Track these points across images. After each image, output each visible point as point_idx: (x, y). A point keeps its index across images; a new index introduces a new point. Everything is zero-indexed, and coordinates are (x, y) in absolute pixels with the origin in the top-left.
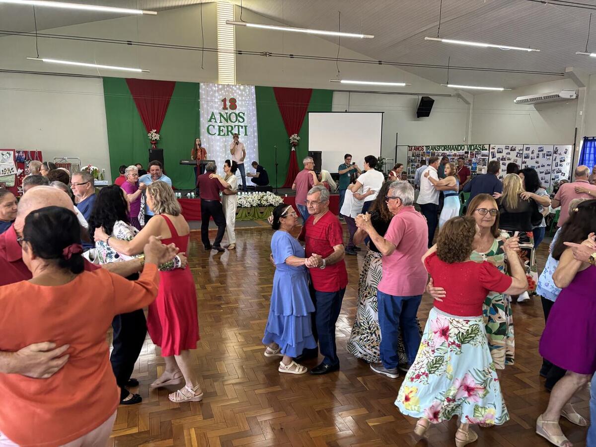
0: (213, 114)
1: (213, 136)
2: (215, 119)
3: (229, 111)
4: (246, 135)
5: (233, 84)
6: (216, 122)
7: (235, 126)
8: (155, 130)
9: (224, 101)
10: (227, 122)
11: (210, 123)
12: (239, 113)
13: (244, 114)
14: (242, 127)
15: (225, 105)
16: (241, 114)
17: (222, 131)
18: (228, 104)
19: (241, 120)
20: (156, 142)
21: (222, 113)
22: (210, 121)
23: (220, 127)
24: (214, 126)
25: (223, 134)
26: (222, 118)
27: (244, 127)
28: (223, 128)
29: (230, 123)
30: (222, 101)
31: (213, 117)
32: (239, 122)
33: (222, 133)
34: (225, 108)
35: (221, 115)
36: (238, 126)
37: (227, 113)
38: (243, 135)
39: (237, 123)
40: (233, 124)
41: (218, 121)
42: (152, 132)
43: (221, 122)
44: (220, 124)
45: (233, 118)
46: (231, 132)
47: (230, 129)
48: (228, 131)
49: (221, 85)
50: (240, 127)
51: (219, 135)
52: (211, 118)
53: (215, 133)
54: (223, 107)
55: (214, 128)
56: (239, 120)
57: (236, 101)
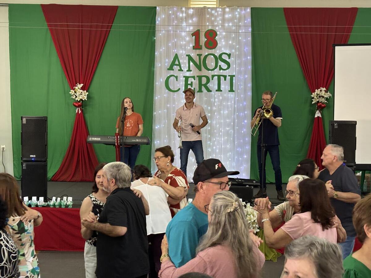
0: (176, 57)
1: (175, 93)
2: (179, 65)
3: (205, 52)
4: (232, 90)
5: (215, 6)
6: (181, 70)
7: (213, 76)
8: (82, 85)
9: (196, 34)
10: (200, 70)
11: (172, 73)
12: (221, 55)
13: (229, 55)
14: (225, 77)
15: (197, 41)
16: (225, 57)
17: (191, 85)
18: (203, 40)
19: (224, 66)
20: (82, 104)
21: (192, 55)
22: (171, 68)
23: (187, 78)
24: (177, 77)
26: (191, 63)
27: (228, 78)
28: (193, 80)
29: (204, 72)
30: (193, 35)
31: (177, 63)
32: (221, 69)
34: (197, 46)
35: (190, 59)
36: (219, 76)
37: (199, 56)
38: (227, 91)
39: (217, 72)
40: (210, 73)
41: (185, 68)
42: (77, 88)
43: (189, 70)
44: (188, 74)
45: (211, 63)
46: (205, 86)
47: (204, 80)
48: (200, 85)
49: (193, 8)
50: (222, 78)
52: (173, 64)
53: (179, 89)
54: (194, 45)
55: (177, 80)
56: (220, 66)
57: (216, 35)
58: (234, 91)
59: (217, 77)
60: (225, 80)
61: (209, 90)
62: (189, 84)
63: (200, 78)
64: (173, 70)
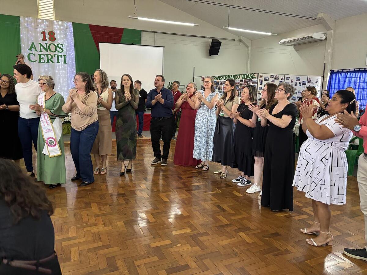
0: (33, 44)
1: (34, 63)
2: (35, 48)
3: (48, 42)
4: (65, 63)
5: (53, 19)
6: (36, 51)
7: (55, 55)
9: (44, 33)
10: (47, 51)
11: (31, 52)
12: (58, 45)
13: (62, 45)
14: (61, 56)
15: (44, 36)
16: (60, 46)
17: (43, 58)
18: (47, 36)
19: (60, 50)
21: (42, 43)
22: (30, 49)
23: (40, 55)
24: (34, 55)
25: (44, 61)
26: (42, 48)
27: (63, 57)
28: (44, 56)
29: (49, 53)
30: (42, 33)
31: (33, 47)
32: (58, 52)
33: (42, 61)
34: (44, 39)
35: (41, 45)
36: (58, 56)
37: (46, 44)
38: (63, 63)
39: (56, 53)
40: (53, 54)
41: (38, 49)
43: (41, 51)
44: (40, 53)
45: (53, 48)
46: (51, 60)
47: (50, 57)
48: (48, 59)
49: (41, 19)
51: (40, 62)
52: (31, 47)
53: (36, 61)
54: (43, 38)
55: (34, 56)
56: (58, 50)
57: (55, 34)
58: (66, 63)
59: (56, 56)
60: (61, 57)
61: (53, 62)
62: (42, 58)
63: (47, 55)
64: (32, 50)
